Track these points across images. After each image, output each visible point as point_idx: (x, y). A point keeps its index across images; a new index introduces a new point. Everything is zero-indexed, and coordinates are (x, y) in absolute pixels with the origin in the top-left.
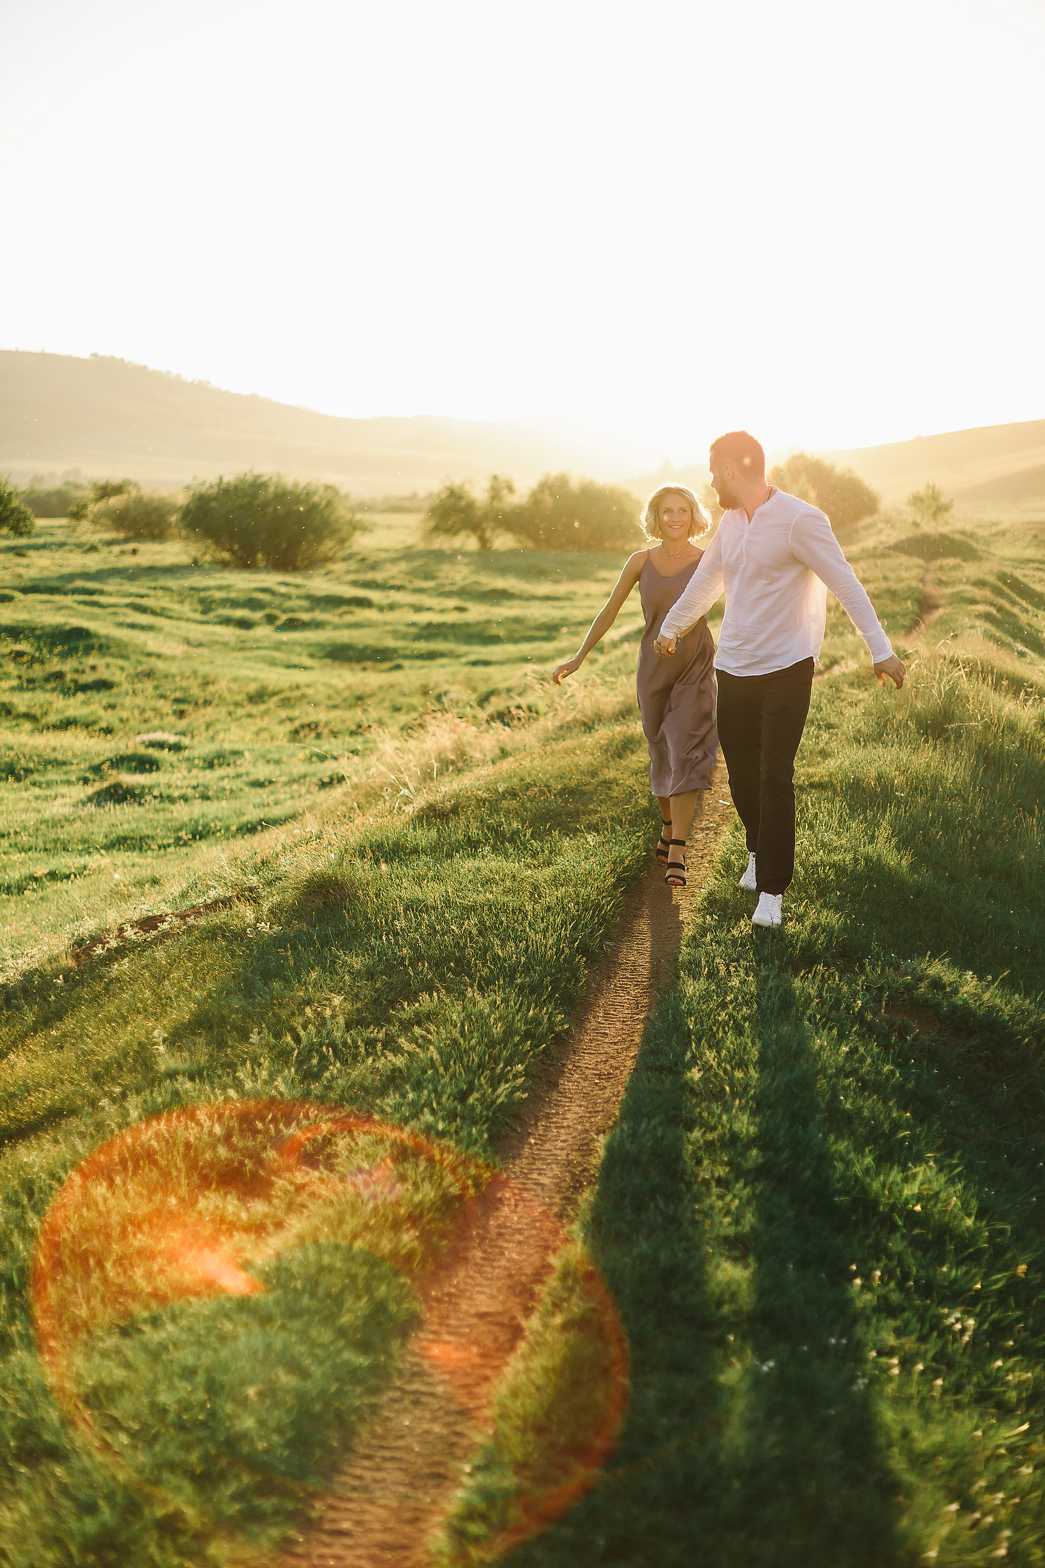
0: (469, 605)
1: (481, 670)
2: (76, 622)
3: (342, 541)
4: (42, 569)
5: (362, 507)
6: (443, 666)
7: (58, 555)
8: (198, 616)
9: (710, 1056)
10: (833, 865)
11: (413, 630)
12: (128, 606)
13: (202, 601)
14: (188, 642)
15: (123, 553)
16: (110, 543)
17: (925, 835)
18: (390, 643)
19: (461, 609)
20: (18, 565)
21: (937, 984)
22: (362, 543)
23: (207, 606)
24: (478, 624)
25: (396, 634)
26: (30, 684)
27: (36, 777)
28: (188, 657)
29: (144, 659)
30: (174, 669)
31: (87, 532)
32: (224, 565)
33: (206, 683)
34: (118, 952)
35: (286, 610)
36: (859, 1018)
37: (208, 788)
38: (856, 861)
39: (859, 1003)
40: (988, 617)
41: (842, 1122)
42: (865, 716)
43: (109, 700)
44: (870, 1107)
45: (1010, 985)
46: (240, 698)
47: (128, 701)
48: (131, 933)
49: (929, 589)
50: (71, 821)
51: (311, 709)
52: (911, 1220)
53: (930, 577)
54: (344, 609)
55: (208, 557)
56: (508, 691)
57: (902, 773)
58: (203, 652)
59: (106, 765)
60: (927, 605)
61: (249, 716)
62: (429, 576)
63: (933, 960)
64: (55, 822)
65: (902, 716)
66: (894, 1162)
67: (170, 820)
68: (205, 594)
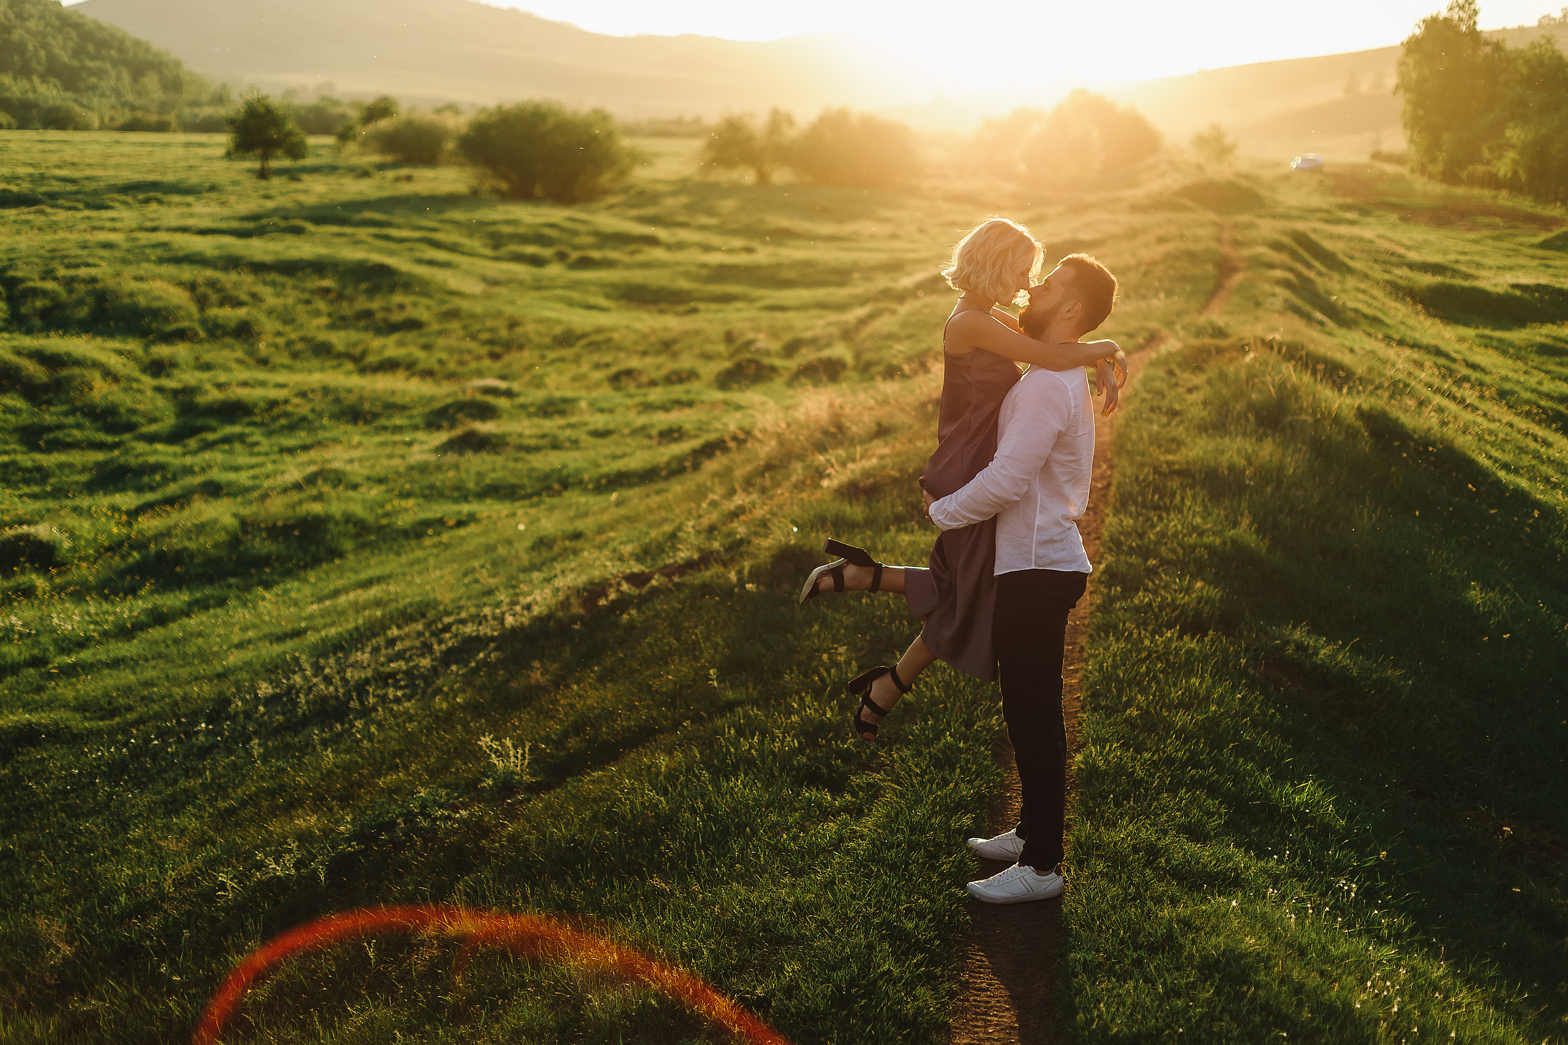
0: (755, 244)
1: (779, 315)
2: (377, 258)
3: (623, 173)
4: (321, 195)
5: (630, 131)
6: (738, 310)
7: (332, 180)
8: (488, 252)
9: (1140, 698)
10: (1205, 546)
11: (704, 272)
12: (421, 240)
13: (492, 235)
14: (485, 280)
15: (397, 179)
16: (381, 167)
17: (1275, 519)
18: (684, 284)
19: (749, 250)
20: (296, 191)
21: (1300, 647)
22: (641, 175)
23: (496, 241)
24: (769, 267)
25: (688, 275)
26: (339, 323)
27: (383, 422)
28: (487, 296)
29: (446, 297)
30: (478, 309)
31: (354, 154)
32: (505, 197)
33: (512, 325)
34: (623, 603)
35: (577, 248)
36: (1244, 673)
37: (555, 437)
38: (1224, 543)
39: (1243, 661)
40: (1286, 284)
41: (1245, 750)
42: (1205, 403)
43: (423, 340)
44: (1263, 741)
45: (1356, 650)
46: (547, 341)
47: (441, 342)
48: (625, 587)
49: (1227, 250)
50: (439, 468)
51: (622, 355)
52: (1303, 819)
53: (1226, 236)
54: (633, 247)
55: (487, 186)
56: (813, 342)
57: (1250, 463)
58: (503, 290)
59: (451, 411)
60: (1225, 268)
61: (562, 360)
62: (710, 212)
63: (1294, 627)
64: (423, 469)
65: (1239, 407)
66: (1286, 779)
67: (533, 470)
68: (493, 228)
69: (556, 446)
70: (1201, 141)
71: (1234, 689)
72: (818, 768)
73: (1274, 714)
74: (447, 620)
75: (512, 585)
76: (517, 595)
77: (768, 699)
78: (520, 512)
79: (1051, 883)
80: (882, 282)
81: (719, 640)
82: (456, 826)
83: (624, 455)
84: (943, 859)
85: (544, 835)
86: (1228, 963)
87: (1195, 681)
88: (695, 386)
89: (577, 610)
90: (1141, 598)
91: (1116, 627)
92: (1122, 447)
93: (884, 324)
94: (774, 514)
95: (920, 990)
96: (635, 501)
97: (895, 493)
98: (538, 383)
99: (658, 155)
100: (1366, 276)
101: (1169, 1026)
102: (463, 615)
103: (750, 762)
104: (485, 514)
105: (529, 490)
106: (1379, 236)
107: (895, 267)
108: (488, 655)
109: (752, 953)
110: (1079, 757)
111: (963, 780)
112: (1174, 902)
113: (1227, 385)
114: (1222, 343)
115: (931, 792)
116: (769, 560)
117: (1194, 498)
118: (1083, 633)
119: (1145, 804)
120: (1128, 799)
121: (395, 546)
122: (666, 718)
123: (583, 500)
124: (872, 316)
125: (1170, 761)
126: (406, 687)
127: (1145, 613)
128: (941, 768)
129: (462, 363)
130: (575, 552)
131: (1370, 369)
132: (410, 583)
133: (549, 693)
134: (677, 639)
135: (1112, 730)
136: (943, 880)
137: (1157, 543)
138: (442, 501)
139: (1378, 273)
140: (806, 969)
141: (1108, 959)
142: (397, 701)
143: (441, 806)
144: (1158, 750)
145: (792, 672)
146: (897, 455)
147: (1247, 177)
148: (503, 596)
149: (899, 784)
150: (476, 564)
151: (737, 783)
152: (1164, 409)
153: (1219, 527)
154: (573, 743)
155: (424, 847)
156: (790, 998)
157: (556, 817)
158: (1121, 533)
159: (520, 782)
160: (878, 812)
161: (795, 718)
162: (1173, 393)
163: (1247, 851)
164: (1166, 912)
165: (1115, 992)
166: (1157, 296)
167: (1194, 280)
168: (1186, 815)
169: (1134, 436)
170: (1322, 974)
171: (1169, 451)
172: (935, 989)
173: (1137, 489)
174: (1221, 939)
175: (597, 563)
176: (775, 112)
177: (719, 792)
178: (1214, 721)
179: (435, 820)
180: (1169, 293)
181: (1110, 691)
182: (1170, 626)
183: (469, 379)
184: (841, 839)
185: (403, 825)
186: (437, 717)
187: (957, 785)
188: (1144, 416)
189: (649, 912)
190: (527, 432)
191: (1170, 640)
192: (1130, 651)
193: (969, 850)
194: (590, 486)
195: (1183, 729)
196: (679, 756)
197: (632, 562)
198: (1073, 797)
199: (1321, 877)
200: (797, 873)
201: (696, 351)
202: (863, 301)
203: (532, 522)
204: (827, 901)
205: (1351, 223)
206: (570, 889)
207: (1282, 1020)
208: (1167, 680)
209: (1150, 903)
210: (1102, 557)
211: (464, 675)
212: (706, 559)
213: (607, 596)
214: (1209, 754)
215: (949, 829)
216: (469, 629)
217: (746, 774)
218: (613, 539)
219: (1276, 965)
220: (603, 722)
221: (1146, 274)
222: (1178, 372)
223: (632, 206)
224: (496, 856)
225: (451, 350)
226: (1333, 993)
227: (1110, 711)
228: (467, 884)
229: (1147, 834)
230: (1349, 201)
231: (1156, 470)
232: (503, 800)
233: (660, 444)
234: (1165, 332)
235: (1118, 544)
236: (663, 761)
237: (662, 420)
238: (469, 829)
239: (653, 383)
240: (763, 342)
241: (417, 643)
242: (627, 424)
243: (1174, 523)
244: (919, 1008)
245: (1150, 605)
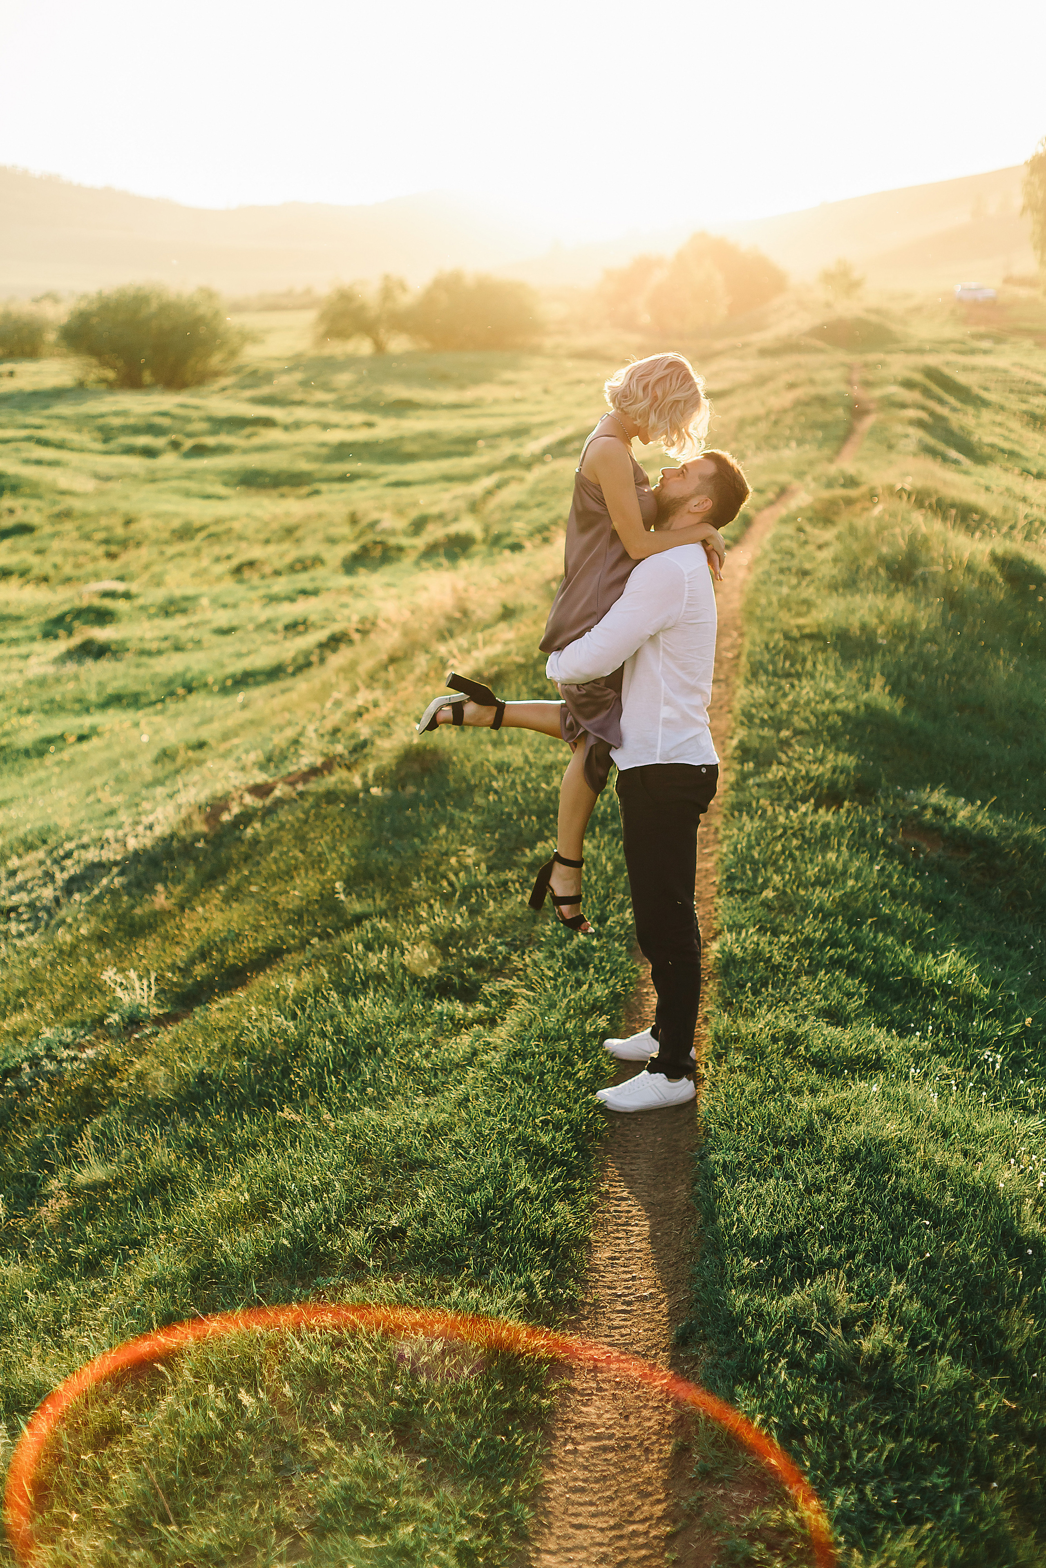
0: (374, 418)
1: (403, 491)
3: (233, 353)
5: (238, 308)
6: (362, 489)
8: (99, 446)
9: (776, 878)
10: (839, 713)
11: (324, 451)
12: (29, 439)
13: (101, 429)
14: (97, 476)
17: (909, 678)
18: (304, 466)
19: (370, 425)
21: (939, 811)
22: (252, 353)
23: (107, 434)
24: (391, 441)
25: (307, 456)
28: (101, 493)
29: (58, 498)
30: (92, 507)
32: (112, 386)
33: (128, 522)
34: (246, 818)
35: (190, 435)
36: (882, 843)
37: (177, 639)
38: (858, 707)
39: (881, 830)
40: (920, 424)
41: (885, 924)
42: (836, 560)
43: (36, 545)
44: (902, 912)
45: (996, 808)
46: (166, 535)
47: (56, 545)
48: (248, 799)
49: (856, 391)
50: (58, 680)
51: (244, 545)
52: (946, 991)
53: (856, 377)
54: (248, 430)
55: (92, 377)
56: (441, 517)
57: (882, 622)
58: (116, 486)
59: (68, 619)
60: (857, 411)
61: (182, 555)
62: (326, 387)
63: (932, 790)
64: (42, 682)
65: (870, 562)
66: (927, 951)
67: (156, 675)
68: (101, 421)
69: (178, 648)
70: (828, 278)
71: (872, 860)
72: (449, 978)
73: (914, 884)
74: (68, 846)
75: (133, 804)
76: (139, 814)
77: (396, 909)
78: (143, 723)
79: (683, 1089)
80: (508, 449)
81: (344, 849)
82: (83, 1066)
83: (249, 653)
84: (579, 1065)
85: (172, 1071)
86: (869, 1152)
87: (831, 856)
88: (319, 572)
89: (200, 827)
90: (775, 772)
91: (750, 805)
92: (751, 613)
93: (511, 494)
94: (397, 711)
95: (558, 1206)
96: (260, 703)
97: (520, 681)
98: (158, 581)
99: (268, 331)
100: (1002, 408)
101: (810, 1223)
102: (85, 839)
103: (379, 978)
104: (108, 726)
105: (153, 697)
106: (1014, 364)
107: (519, 433)
108: (112, 881)
109: (386, 1180)
110: (715, 946)
111: (597, 980)
112: (813, 1091)
113: (857, 538)
114: (853, 493)
115: (565, 995)
116: (394, 762)
117: (826, 662)
118: (718, 813)
119: (784, 990)
120: (765, 985)
121: (17, 768)
122: (294, 937)
123: (209, 703)
124: (499, 486)
125: (808, 942)
126: (29, 920)
127: (780, 787)
128: (575, 969)
129: (77, 566)
130: (200, 763)
131: (1005, 509)
132: (32, 807)
133: (174, 916)
134: (303, 851)
135: (748, 914)
136: (580, 1088)
137: (790, 713)
138: (63, 715)
139: (1014, 403)
140: (441, 1194)
141: (748, 1158)
142: (20, 935)
143: (67, 1046)
144: (795, 931)
145: (420, 879)
146: (522, 639)
147: (878, 312)
148: (124, 817)
149: (533, 989)
150: (98, 781)
151: (366, 1002)
152: (794, 570)
153: (852, 692)
154: (200, 970)
155: (51, 1092)
156: (425, 1226)
157: (184, 1050)
158: (753, 705)
159: (147, 1016)
160: (512, 1020)
161: (424, 928)
162: (803, 552)
163: (889, 1031)
164: (806, 1103)
165: (755, 1193)
166: (787, 446)
167: (824, 426)
168: (826, 998)
169: (763, 601)
170: (965, 1154)
171: (799, 615)
172: (574, 1203)
173: (767, 657)
174: (861, 1127)
175: (221, 774)
176: (387, 278)
177: (349, 1013)
178: (853, 895)
179: (60, 1062)
180: (800, 442)
181: (744, 873)
182: (804, 800)
183: (86, 582)
184: (475, 1053)
185: (28, 1070)
186: (61, 952)
187: (591, 985)
188: (774, 578)
189: (281, 1145)
190: (148, 635)
191: (805, 814)
192: (765, 829)
193: (606, 1053)
194: (216, 688)
195: (820, 909)
196: (306, 976)
197: (256, 772)
198: (710, 989)
199: (966, 1050)
200: (432, 1091)
201: (320, 536)
202: (490, 470)
203: (157, 732)
204: (461, 1119)
205: (986, 352)
206: (200, 1126)
207: (924, 1207)
208: (803, 856)
209: (789, 1095)
210: (734, 733)
211: (88, 904)
212: (329, 765)
213: (229, 810)
214: (848, 932)
215: (583, 1033)
216: (92, 855)
217: (376, 991)
218: (237, 746)
219: (918, 1149)
220: (230, 946)
221: (776, 423)
222: (808, 528)
223: (244, 387)
224: (124, 1096)
225: (66, 553)
226: (977, 1174)
227: (746, 894)
228: (96, 1128)
229: (786, 1022)
230: (982, 329)
231: (787, 636)
232: (130, 1035)
233: (285, 638)
234: (796, 484)
235: (750, 717)
236: (291, 984)
237: (289, 611)
238: (96, 1069)
239: (277, 573)
240: (389, 521)
241: (39, 872)
242: (251, 619)
243: (806, 690)
244: (557, 1225)
245: (784, 779)
